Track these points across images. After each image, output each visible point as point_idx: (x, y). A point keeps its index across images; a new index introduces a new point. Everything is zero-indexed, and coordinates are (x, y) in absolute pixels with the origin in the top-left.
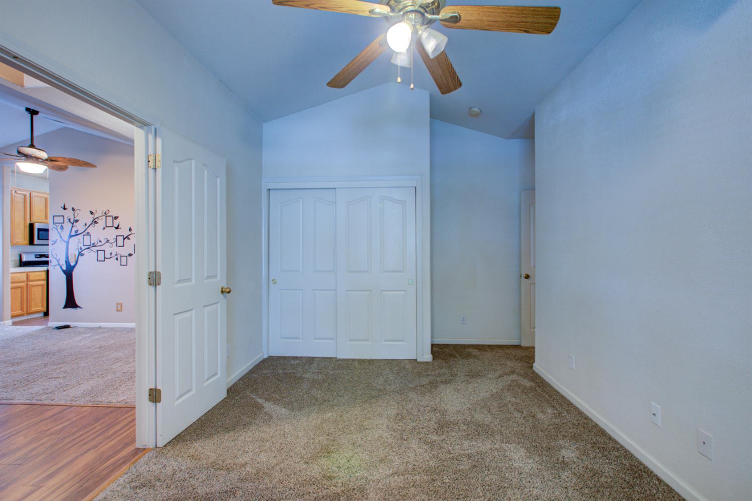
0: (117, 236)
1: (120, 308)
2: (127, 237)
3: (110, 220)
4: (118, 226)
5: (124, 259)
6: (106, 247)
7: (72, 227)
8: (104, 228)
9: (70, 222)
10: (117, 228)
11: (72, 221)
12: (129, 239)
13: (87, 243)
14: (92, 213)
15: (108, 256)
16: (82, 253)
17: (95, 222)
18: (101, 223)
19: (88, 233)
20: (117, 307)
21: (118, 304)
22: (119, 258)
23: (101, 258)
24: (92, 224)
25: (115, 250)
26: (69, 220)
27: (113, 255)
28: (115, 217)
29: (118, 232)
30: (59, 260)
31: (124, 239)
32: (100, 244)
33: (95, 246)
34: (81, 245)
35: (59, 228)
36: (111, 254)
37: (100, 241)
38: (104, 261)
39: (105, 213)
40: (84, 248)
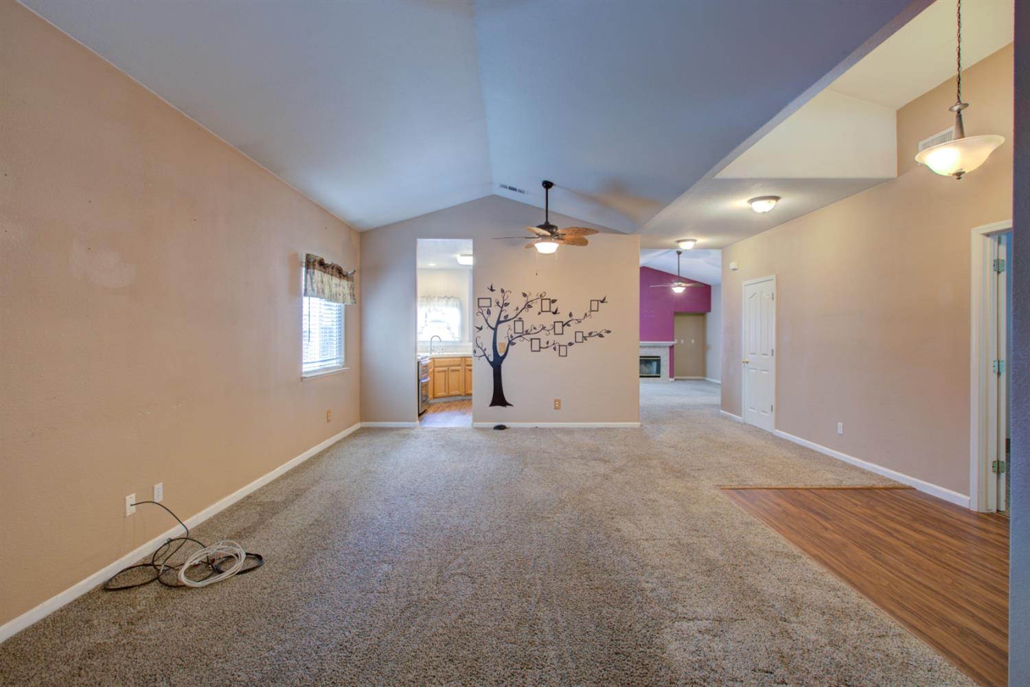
0: (555, 322)
1: (557, 405)
2: (567, 324)
3: (546, 303)
4: (556, 310)
5: (563, 349)
6: (542, 335)
7: (501, 311)
8: (539, 313)
9: (499, 306)
10: (555, 313)
11: (501, 304)
12: (569, 325)
13: (519, 329)
14: (525, 295)
15: (544, 344)
16: (513, 341)
17: (528, 306)
18: (536, 307)
19: (520, 318)
20: (555, 404)
21: (556, 401)
22: (557, 348)
23: (536, 347)
24: (524, 308)
25: (552, 338)
26: (498, 303)
27: (550, 344)
28: (553, 300)
29: (556, 317)
30: (485, 349)
31: (563, 326)
32: (534, 331)
33: (529, 334)
34: (512, 332)
35: (485, 313)
36: (548, 343)
37: (535, 328)
38: (539, 351)
39: (541, 295)
40: (515, 336)
